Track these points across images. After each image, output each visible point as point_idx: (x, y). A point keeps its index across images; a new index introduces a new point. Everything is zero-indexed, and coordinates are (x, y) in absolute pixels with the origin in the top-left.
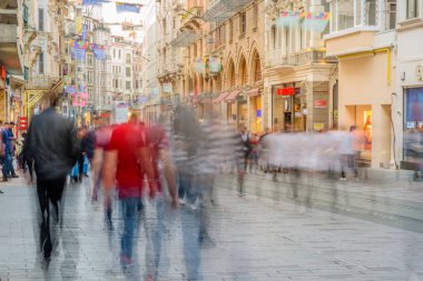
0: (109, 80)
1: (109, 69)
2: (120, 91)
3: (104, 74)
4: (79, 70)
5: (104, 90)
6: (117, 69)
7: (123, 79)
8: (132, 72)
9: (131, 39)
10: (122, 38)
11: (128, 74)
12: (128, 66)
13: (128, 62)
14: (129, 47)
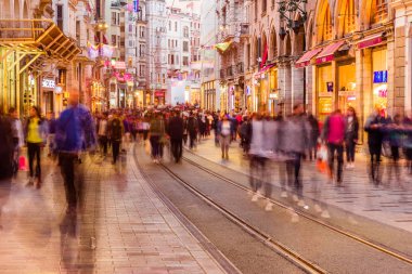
0: (164, 56)
1: (164, 43)
2: (177, 67)
3: (158, 48)
4: (131, 44)
5: (158, 66)
6: (173, 43)
7: (180, 54)
8: (190, 47)
9: (189, 10)
10: (180, 10)
11: (185, 49)
12: (186, 40)
13: (186, 35)
14: (186, 19)
